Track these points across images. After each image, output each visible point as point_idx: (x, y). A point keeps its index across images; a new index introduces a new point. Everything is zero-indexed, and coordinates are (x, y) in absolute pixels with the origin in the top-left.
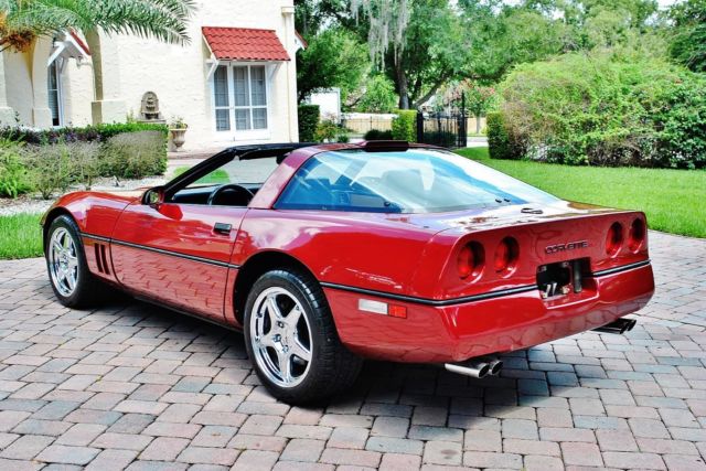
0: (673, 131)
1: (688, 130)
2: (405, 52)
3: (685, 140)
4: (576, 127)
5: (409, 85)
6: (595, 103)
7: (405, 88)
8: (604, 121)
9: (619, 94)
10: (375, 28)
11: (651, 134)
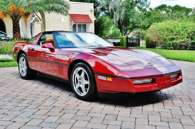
2: (123, 21)
4: (170, 39)
5: (124, 30)
6: (175, 33)
7: (123, 31)
8: (177, 38)
9: (181, 31)
10: (115, 14)
11: (190, 41)
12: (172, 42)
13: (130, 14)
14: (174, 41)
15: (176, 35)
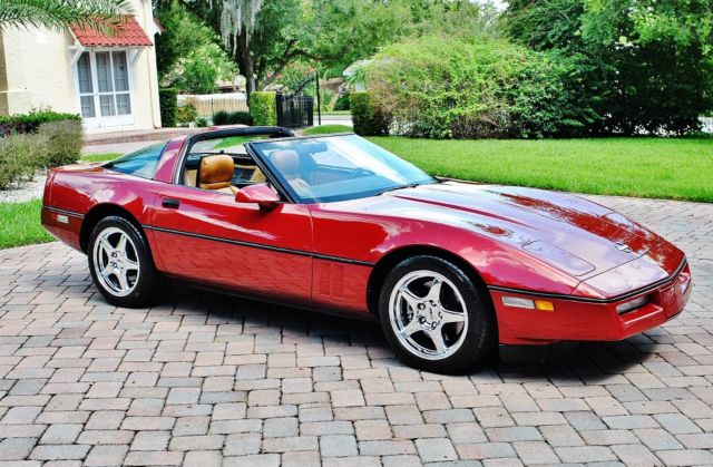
0: (523, 105)
1: (535, 105)
3: (533, 113)
4: (440, 104)
5: (254, 66)
6: (456, 81)
7: (250, 70)
8: (464, 97)
9: (476, 73)
10: (228, 12)
11: (505, 108)
12: (448, 113)
13: (283, 8)
14: (456, 111)
15: (458, 89)
